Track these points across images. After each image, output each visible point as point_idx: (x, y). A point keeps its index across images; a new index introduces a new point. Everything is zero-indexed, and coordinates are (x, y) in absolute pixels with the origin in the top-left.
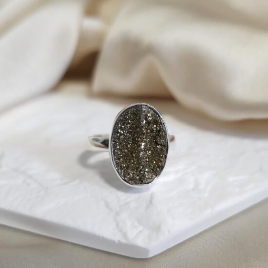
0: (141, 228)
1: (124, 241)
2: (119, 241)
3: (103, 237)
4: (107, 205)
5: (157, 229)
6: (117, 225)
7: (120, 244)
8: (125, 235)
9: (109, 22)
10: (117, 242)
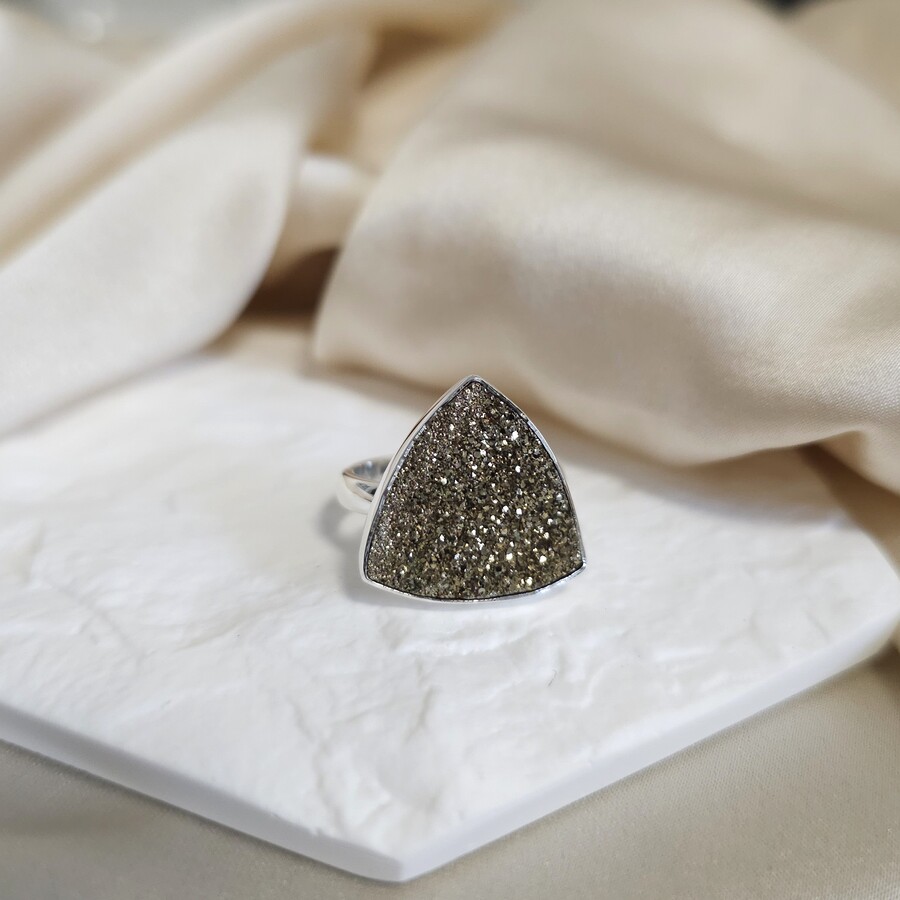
0: (385, 797)
1: (332, 832)
2: (319, 831)
3: (276, 816)
4: (300, 720)
5: (429, 803)
6: (320, 784)
7: (321, 840)
8: (338, 817)
9: (372, 171)
10: (313, 831)
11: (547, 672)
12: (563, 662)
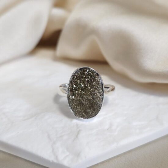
0: (68, 153)
1: (55, 161)
2: (52, 161)
3: (43, 158)
4: (49, 137)
5: (78, 155)
8: (57, 158)
9: (70, 11)
10: (51, 161)
11: (107, 127)
12: (111, 125)
